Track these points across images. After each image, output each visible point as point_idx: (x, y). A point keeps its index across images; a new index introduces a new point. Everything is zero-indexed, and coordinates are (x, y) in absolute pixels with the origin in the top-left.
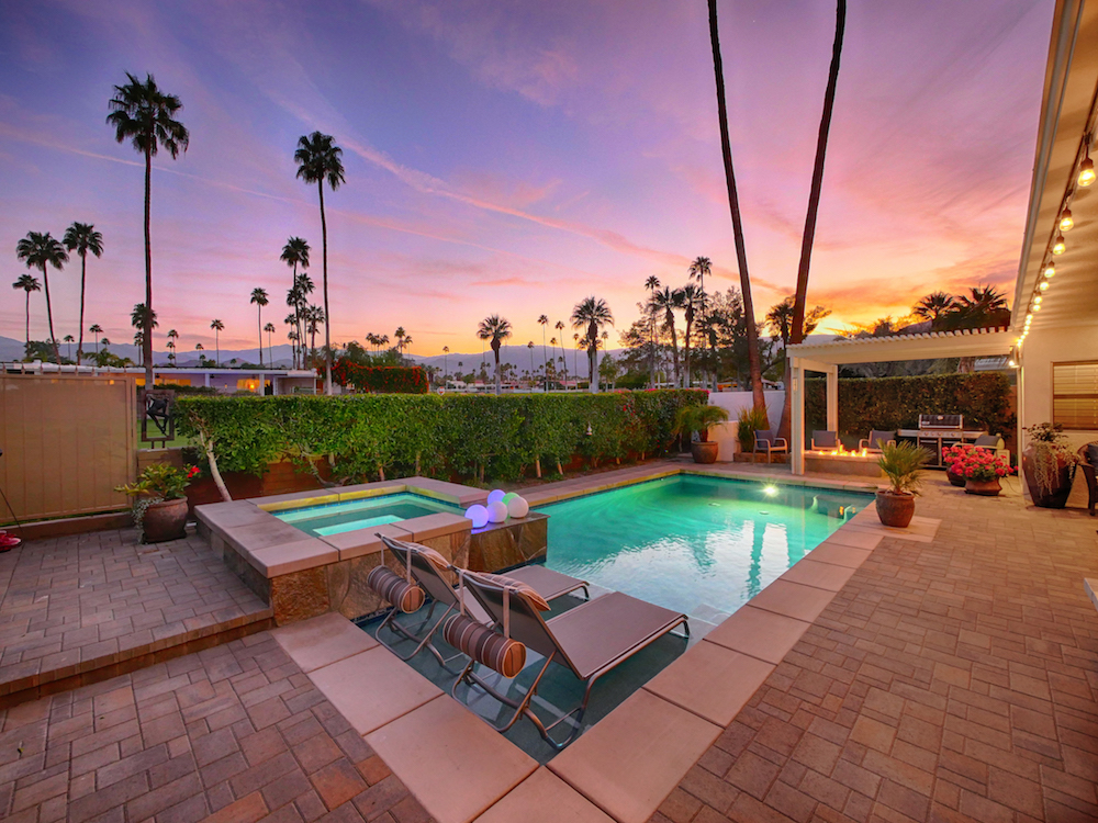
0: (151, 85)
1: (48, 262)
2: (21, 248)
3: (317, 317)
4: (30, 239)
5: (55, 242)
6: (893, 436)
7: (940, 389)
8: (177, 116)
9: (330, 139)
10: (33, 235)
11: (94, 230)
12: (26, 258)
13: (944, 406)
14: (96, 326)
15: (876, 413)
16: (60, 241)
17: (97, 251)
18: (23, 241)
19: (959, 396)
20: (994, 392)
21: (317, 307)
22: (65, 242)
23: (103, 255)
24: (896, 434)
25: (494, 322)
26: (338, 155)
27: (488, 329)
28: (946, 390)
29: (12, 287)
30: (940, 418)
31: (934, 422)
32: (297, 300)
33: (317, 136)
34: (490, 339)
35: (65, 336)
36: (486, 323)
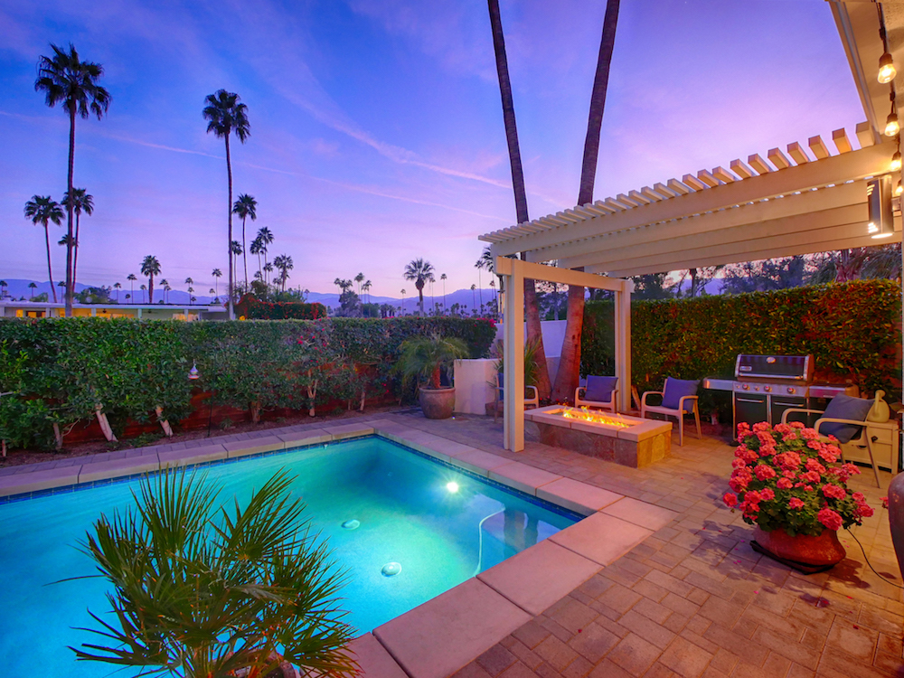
0: (74, 54)
1: (49, 220)
2: (28, 208)
3: (287, 264)
4: (35, 202)
5: (55, 203)
6: (695, 389)
7: (779, 313)
8: (100, 82)
9: (235, 96)
10: (37, 198)
11: (86, 193)
12: (32, 217)
13: (784, 341)
14: (132, 275)
15: (682, 349)
16: (59, 203)
17: (88, 210)
18: (30, 203)
19: (810, 324)
20: (874, 316)
21: (287, 257)
22: (63, 203)
23: (93, 213)
24: (701, 385)
25: (418, 265)
26: (245, 112)
27: (414, 271)
28: (788, 314)
29: (57, 244)
30: (771, 360)
31: (760, 367)
32: (258, 249)
33: (223, 94)
34: (416, 280)
35: (115, 283)
36: (412, 266)
